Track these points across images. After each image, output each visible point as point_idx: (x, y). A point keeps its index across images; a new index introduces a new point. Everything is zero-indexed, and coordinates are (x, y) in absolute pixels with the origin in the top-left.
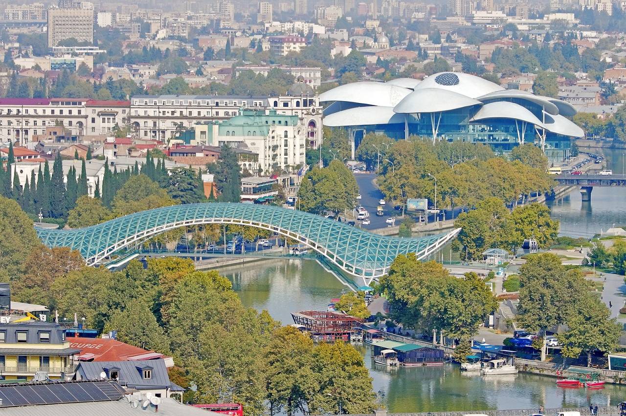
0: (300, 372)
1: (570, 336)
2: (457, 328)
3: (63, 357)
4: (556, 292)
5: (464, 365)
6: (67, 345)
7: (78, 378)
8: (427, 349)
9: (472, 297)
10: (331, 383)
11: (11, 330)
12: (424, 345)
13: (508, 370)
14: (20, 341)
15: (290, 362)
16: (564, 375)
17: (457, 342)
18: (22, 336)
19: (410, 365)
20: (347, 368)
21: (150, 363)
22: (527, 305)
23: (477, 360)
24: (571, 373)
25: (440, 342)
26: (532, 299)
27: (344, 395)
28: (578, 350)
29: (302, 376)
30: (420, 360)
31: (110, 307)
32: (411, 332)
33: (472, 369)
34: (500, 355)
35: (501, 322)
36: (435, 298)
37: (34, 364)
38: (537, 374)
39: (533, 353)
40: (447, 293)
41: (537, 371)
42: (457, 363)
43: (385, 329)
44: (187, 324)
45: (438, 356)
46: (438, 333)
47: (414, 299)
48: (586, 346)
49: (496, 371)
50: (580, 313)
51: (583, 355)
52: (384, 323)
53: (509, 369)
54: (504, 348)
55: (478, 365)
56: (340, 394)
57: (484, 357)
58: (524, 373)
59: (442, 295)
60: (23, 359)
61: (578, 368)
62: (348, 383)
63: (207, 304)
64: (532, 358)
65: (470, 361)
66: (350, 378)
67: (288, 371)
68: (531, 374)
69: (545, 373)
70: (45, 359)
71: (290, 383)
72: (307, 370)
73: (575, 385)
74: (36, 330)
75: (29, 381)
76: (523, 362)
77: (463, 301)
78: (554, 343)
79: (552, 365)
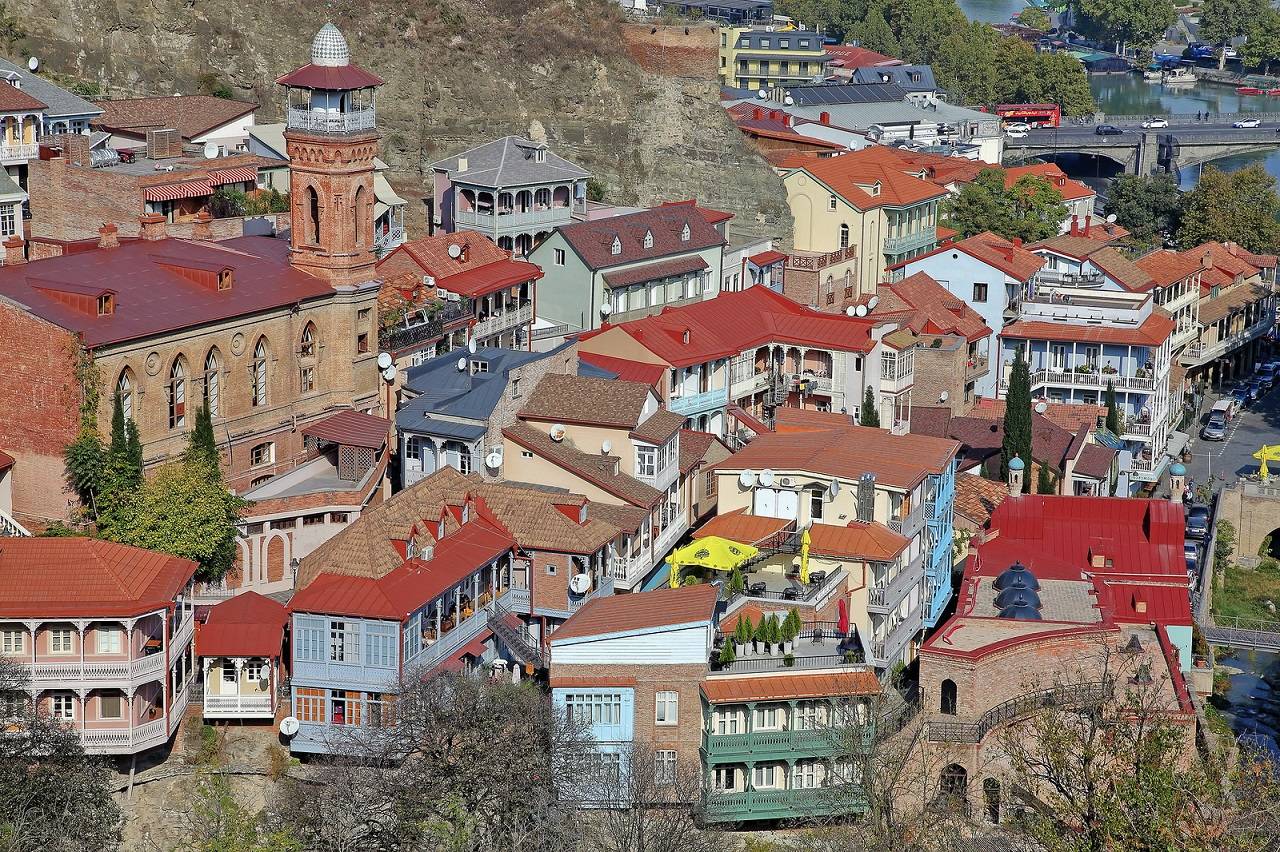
0: (1024, 78)
1: (1252, 46)
2: (1139, 40)
3: (820, 62)
4: (1239, 6)
5: (1146, 74)
6: (823, 52)
7: (855, 81)
8: (1112, 59)
9: (1155, 11)
10: (1053, 88)
11: (775, 39)
12: (1107, 55)
13: (1186, 78)
14: (783, 48)
15: (1015, 69)
16: (1243, 83)
17: (1138, 53)
18: (785, 44)
19: (1097, 74)
20: (1068, 75)
21: (891, 69)
22: (1211, 18)
23: (1159, 69)
24: (1249, 80)
25: (1123, 51)
26: (1216, 13)
27: (1065, 98)
28: (1257, 60)
29: (1027, 82)
30: (1105, 69)
31: (842, 19)
32: (1092, 43)
33: (1154, 77)
34: (1180, 64)
35: (1174, 35)
36: (1121, 12)
37: (794, 69)
38: (1215, 82)
39: (1212, 63)
40: (1132, 8)
41: (1216, 79)
42: (1139, 73)
43: (1067, 41)
44: (917, 34)
45: (1123, 66)
46: (1121, 45)
47: (1099, 13)
48: (1266, 56)
49: (1178, 78)
50: (1261, 25)
51: (1262, 64)
52: (1067, 35)
53: (1189, 77)
54: (1182, 58)
55: (1159, 74)
56: (1061, 97)
57: (1168, 66)
58: (1203, 81)
59: (1128, 9)
60: (784, 64)
61: (1257, 77)
62: (1069, 88)
63: (934, 17)
64: (1210, 67)
65: (1152, 70)
66: (1071, 83)
67: (1013, 77)
68: (1210, 81)
69: (1223, 80)
70: (804, 64)
71: (1014, 88)
72: (1032, 77)
73: (1253, 93)
74: (797, 38)
75: (808, 84)
76: (1203, 70)
77: (1146, 15)
78: (1232, 54)
79: (1229, 73)
